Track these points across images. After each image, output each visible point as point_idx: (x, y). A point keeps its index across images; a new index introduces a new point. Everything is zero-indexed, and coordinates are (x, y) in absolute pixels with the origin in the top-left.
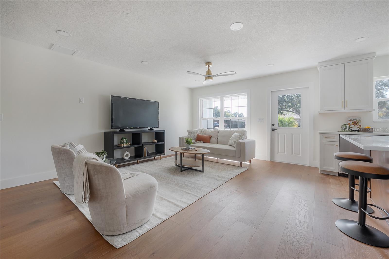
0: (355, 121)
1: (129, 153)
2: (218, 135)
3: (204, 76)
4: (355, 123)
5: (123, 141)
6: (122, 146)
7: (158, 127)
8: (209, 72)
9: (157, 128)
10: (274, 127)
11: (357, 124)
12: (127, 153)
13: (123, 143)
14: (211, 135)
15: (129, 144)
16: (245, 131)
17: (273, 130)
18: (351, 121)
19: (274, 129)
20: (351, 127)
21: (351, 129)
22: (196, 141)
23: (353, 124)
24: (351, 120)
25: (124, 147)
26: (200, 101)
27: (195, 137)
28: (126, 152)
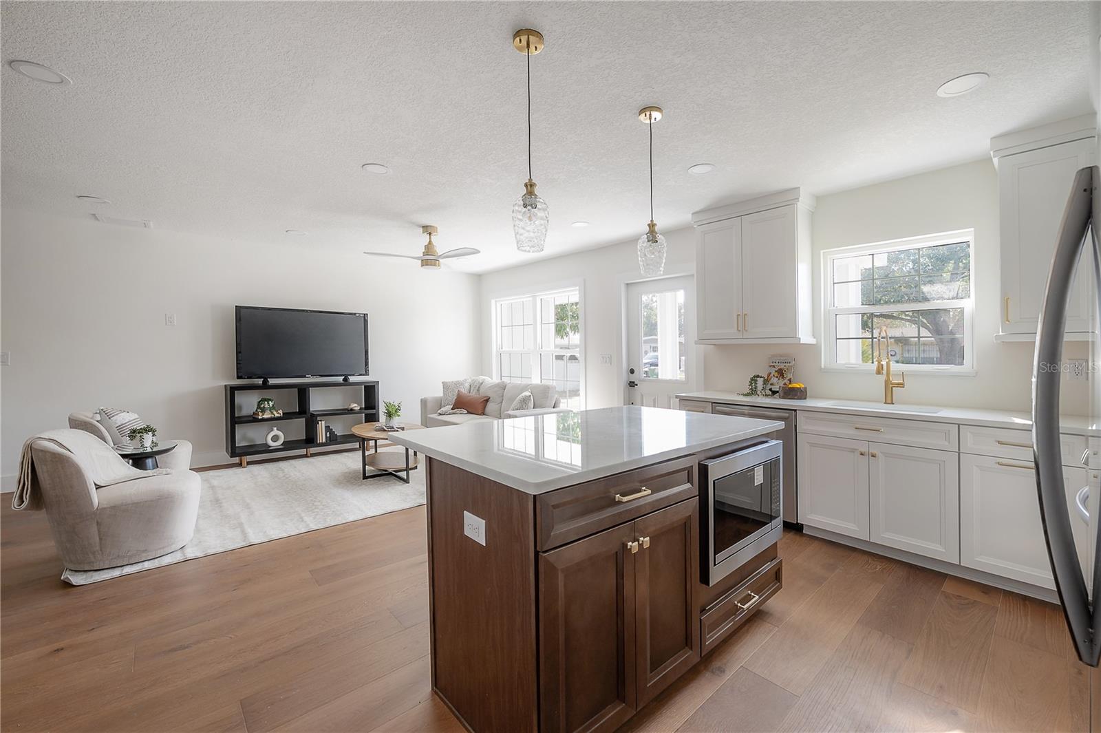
0: (782, 366)
1: (280, 433)
2: (503, 396)
3: (417, 258)
4: (781, 373)
5: (262, 406)
6: (260, 417)
7: (367, 373)
8: (429, 249)
9: (364, 375)
10: (633, 378)
11: (783, 377)
12: (275, 432)
13: (263, 410)
14: (490, 394)
15: (281, 412)
16: (549, 388)
17: (632, 384)
18: (774, 366)
19: (634, 382)
20: (772, 384)
21: (770, 390)
22: (452, 409)
23: (776, 374)
24: (774, 364)
25: (263, 420)
26: (496, 305)
27: (453, 399)
28: (272, 430)
